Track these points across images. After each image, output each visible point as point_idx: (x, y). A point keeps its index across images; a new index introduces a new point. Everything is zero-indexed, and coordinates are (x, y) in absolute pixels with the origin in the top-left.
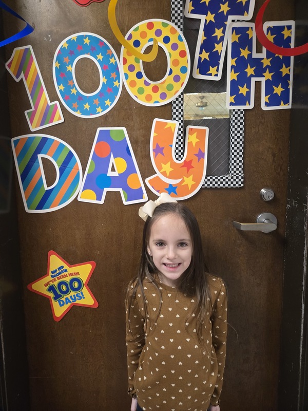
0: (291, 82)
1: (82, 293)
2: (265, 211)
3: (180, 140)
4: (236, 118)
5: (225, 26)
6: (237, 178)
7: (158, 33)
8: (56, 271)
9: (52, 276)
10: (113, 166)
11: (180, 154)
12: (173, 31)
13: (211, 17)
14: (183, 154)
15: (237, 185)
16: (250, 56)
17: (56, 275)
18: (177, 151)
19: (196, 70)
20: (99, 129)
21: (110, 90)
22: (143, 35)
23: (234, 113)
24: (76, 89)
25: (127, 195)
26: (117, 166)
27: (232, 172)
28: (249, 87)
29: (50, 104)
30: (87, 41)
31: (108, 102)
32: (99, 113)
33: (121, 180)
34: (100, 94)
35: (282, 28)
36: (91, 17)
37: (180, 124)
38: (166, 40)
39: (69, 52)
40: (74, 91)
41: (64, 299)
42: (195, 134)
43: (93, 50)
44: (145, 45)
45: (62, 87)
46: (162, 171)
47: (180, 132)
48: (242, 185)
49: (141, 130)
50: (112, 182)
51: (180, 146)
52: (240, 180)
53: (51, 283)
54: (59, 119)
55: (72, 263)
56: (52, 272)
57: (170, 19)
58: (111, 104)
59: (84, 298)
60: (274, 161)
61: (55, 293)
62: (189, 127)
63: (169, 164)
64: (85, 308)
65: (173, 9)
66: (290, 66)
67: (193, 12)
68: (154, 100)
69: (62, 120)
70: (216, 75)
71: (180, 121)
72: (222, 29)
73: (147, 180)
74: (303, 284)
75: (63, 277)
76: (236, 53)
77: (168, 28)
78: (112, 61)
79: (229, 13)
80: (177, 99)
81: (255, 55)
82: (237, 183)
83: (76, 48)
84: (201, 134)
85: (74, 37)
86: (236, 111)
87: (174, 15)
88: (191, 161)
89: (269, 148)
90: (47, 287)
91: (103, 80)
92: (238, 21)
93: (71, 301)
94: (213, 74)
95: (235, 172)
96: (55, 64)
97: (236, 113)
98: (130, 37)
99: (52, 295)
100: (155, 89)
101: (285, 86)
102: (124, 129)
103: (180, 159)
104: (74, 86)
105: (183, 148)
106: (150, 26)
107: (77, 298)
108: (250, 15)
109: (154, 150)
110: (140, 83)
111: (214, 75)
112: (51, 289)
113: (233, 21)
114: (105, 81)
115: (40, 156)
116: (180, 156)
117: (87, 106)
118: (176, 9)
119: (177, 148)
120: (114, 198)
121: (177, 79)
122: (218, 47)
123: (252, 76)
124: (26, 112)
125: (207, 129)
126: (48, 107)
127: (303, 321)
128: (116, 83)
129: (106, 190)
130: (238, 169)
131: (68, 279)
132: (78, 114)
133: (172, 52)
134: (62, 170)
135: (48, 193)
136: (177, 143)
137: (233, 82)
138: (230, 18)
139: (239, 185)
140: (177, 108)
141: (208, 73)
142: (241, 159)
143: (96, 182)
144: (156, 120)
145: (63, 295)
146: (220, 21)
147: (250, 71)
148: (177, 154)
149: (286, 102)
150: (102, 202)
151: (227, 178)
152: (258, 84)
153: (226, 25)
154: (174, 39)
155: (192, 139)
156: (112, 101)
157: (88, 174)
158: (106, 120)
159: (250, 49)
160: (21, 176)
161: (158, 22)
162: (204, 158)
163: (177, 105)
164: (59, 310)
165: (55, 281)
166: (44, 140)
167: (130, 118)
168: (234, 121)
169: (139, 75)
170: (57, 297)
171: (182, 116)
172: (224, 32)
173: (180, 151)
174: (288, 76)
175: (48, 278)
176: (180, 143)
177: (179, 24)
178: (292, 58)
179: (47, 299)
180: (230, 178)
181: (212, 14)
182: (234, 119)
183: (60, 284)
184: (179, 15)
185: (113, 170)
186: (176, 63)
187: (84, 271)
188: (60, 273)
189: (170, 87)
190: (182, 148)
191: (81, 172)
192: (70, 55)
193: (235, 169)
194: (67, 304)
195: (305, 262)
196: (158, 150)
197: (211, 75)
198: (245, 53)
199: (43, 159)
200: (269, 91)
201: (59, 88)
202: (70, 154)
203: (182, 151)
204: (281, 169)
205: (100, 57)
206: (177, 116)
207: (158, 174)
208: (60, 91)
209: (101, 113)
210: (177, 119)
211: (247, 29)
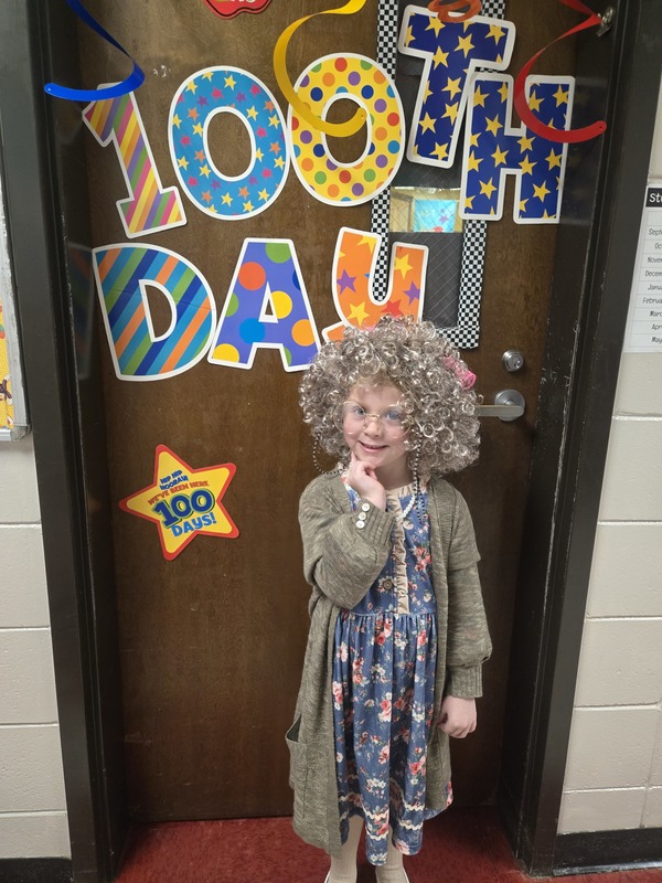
0: (561, 180)
1: (212, 514)
2: (507, 388)
3: (382, 267)
4: (473, 235)
5: (464, 76)
6: (469, 332)
7: (354, 78)
8: (169, 478)
9: (162, 488)
10: (269, 306)
11: (381, 289)
12: (379, 78)
13: (441, 57)
14: (386, 290)
15: (468, 345)
16: (501, 131)
17: (169, 486)
18: (377, 285)
19: (413, 148)
20: (247, 241)
21: (267, 174)
22: (329, 79)
23: (470, 226)
24: (209, 168)
25: (290, 356)
26: (276, 305)
27: (462, 323)
28: (496, 184)
29: (162, 191)
30: (230, 82)
31: (263, 194)
32: (248, 212)
33: (282, 330)
34: (251, 179)
35: (554, 88)
36: (239, 40)
37: (383, 240)
38: (367, 92)
39: (198, 99)
40: (204, 171)
41: (181, 525)
42: (406, 258)
43: (240, 100)
44: (330, 98)
45: (184, 163)
46: (351, 316)
47: (382, 253)
48: (476, 345)
49: (318, 247)
50: (265, 332)
51: (381, 276)
52: (473, 337)
53: (160, 499)
54: (178, 218)
55: (195, 466)
56: (163, 481)
57: (374, 57)
58: (269, 198)
59: (215, 522)
60: (526, 307)
61: (166, 514)
62: (397, 244)
63: (362, 306)
64: (216, 539)
65: (382, 39)
66: (561, 153)
67: (412, 45)
68: (341, 196)
69: (184, 222)
70: (445, 159)
71: (384, 235)
72: (459, 80)
73: (325, 332)
74: (556, 494)
75: (180, 488)
76: (479, 126)
77: (371, 73)
78: (273, 121)
79: (473, 54)
80: (381, 197)
81: (509, 131)
82: (469, 341)
83: (211, 93)
84: (415, 258)
85: (207, 72)
86: (474, 222)
87: (381, 50)
88: (398, 303)
89: (521, 286)
90: (154, 505)
91: (256, 154)
92: (486, 69)
93: (194, 527)
94: (440, 157)
95: (466, 323)
96: (173, 120)
97: (474, 226)
98: (305, 82)
99: (161, 518)
100: (345, 177)
101: (552, 186)
102: (290, 242)
103: (380, 298)
104: (206, 161)
105: (387, 281)
106: (341, 65)
107: (203, 522)
108: (504, 62)
109: (338, 281)
110: (319, 164)
111: (442, 159)
112: (161, 507)
113: (478, 69)
114: (261, 156)
115: (143, 283)
116: (380, 294)
117: (227, 199)
118: (386, 39)
119: (377, 280)
120: (269, 360)
121: (382, 161)
122: (450, 111)
123: (502, 165)
124: (118, 203)
125: (426, 249)
126: (159, 196)
127: (551, 547)
128: (279, 162)
129: (256, 345)
130: (471, 319)
131: (188, 492)
132: (211, 212)
133: (375, 113)
134: (181, 309)
135: (158, 347)
136: (377, 271)
137: (471, 173)
138: (474, 63)
139: (472, 345)
140: (380, 211)
141: (432, 154)
142: (476, 302)
143: (240, 331)
144: (344, 230)
145: (179, 518)
146: (457, 67)
147: (499, 157)
148: (377, 289)
149: (552, 213)
150: (248, 366)
151: (453, 332)
152: (511, 179)
153: (466, 74)
154: (379, 93)
155: (401, 265)
156: (271, 193)
157: (226, 318)
158: (259, 226)
159: (502, 121)
160: (109, 316)
161: (354, 59)
162: (418, 298)
163: (380, 207)
164: (173, 542)
165: (167, 494)
166: (151, 255)
167: (301, 224)
168: (469, 240)
169: (319, 151)
170: (170, 521)
171: (387, 226)
172: (461, 86)
173: (381, 285)
174: (557, 169)
175: (156, 490)
176: (381, 271)
177: (390, 66)
178: (565, 146)
179: (154, 525)
180: (457, 332)
181: (444, 52)
182: (469, 235)
183: (175, 500)
184: (390, 50)
185: (269, 311)
186: (381, 134)
187: (216, 479)
188: (175, 482)
189: (370, 175)
190: (384, 281)
191: (215, 315)
192: (199, 105)
193: (467, 319)
194: (186, 531)
195: (560, 462)
196: (346, 281)
197: (436, 157)
198: (492, 126)
199: (148, 287)
200: (527, 192)
201: (178, 164)
202: (196, 283)
203: (384, 285)
204: (536, 320)
205: (253, 112)
206: (379, 226)
207: (345, 322)
208: (181, 169)
209: (251, 212)
210: (379, 230)
211: (499, 85)
